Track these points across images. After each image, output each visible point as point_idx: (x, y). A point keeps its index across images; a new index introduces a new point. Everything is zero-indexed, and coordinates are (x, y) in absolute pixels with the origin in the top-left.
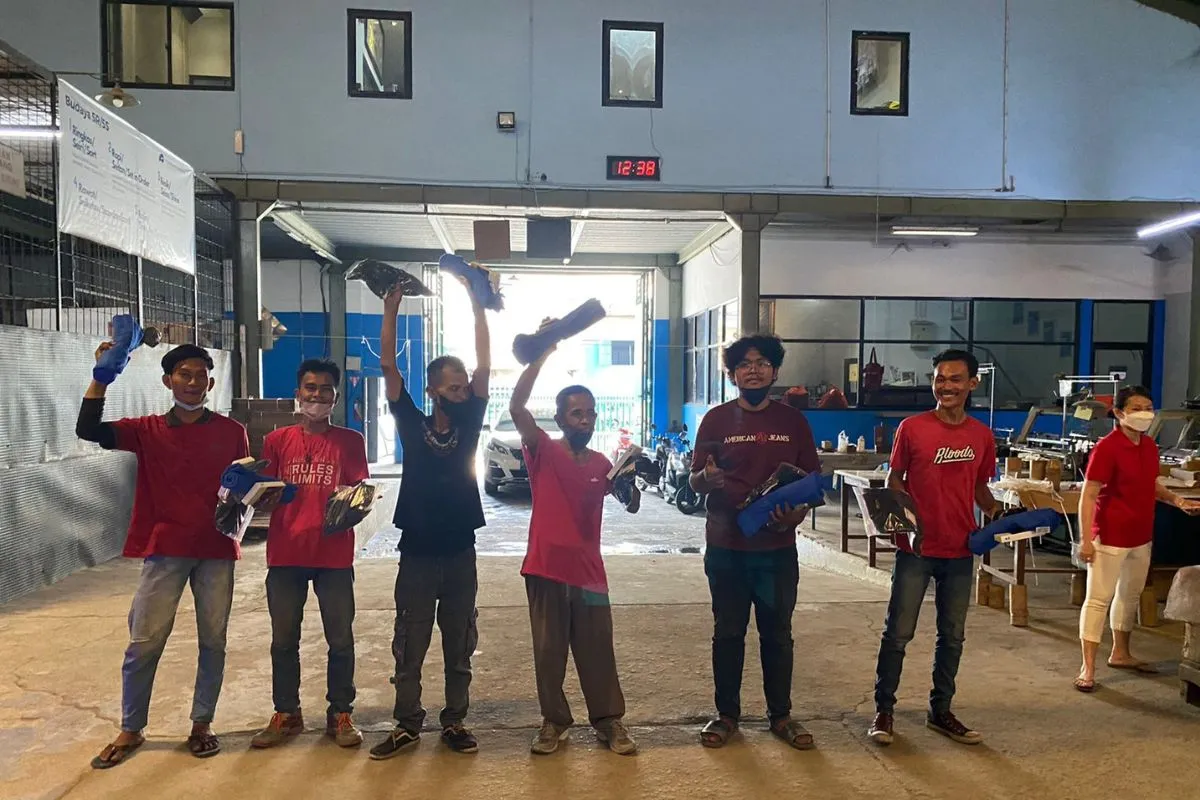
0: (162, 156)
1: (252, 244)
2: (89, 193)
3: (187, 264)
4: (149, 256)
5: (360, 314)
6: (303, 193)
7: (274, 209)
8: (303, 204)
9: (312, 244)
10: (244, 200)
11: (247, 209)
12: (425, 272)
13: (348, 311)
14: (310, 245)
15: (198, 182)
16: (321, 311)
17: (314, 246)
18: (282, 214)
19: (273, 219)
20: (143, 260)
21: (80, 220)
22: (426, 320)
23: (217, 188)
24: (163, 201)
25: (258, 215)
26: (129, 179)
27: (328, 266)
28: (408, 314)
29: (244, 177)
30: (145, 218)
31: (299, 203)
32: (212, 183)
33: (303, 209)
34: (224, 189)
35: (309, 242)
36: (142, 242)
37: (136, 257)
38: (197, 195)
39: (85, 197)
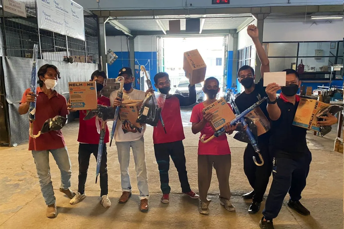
0: (72, 3)
1: (103, 31)
2: (48, 16)
3: (82, 38)
4: (69, 35)
5: (138, 52)
6: (118, 14)
7: (109, 20)
8: (118, 18)
9: (123, 30)
10: (100, 17)
11: (101, 20)
12: (157, 38)
13: (135, 51)
14: (122, 31)
15: (85, 12)
16: (127, 51)
17: (123, 31)
18: (113, 21)
19: (109, 23)
20: (67, 36)
21: (46, 24)
22: (158, 53)
23: (91, 13)
24: (73, 18)
25: (104, 22)
26: (61, 11)
27: (129, 37)
28: (152, 51)
29: (100, 10)
30: (67, 23)
31: (116, 17)
32: (89, 12)
33: (117, 19)
34: (93, 14)
35: (122, 30)
36: (67, 31)
37: (65, 36)
38: (84, 16)
39: (47, 17)
